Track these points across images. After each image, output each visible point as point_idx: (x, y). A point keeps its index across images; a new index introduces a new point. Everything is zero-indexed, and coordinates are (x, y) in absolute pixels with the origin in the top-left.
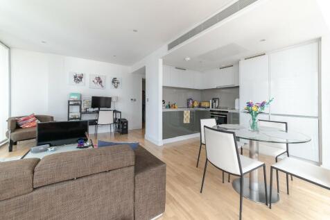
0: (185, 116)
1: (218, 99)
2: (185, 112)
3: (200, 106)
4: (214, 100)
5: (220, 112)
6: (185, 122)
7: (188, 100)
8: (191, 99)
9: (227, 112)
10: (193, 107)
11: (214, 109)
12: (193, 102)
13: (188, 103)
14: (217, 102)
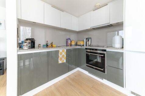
0: (60, 56)
1: (91, 38)
2: (61, 51)
3: (76, 45)
4: (88, 39)
5: (93, 49)
6: (60, 62)
7: (67, 40)
8: (69, 39)
9: (105, 50)
10: (71, 45)
11: (88, 47)
12: (71, 42)
13: (67, 42)
14: (90, 40)
